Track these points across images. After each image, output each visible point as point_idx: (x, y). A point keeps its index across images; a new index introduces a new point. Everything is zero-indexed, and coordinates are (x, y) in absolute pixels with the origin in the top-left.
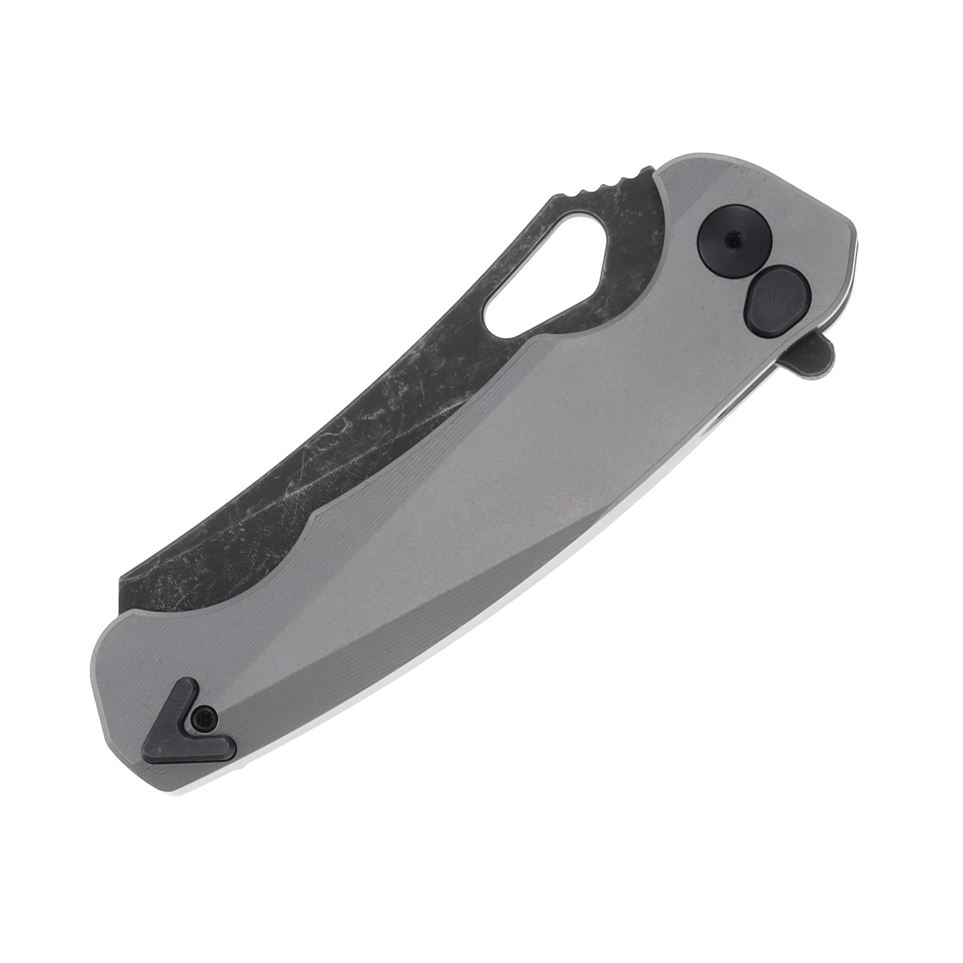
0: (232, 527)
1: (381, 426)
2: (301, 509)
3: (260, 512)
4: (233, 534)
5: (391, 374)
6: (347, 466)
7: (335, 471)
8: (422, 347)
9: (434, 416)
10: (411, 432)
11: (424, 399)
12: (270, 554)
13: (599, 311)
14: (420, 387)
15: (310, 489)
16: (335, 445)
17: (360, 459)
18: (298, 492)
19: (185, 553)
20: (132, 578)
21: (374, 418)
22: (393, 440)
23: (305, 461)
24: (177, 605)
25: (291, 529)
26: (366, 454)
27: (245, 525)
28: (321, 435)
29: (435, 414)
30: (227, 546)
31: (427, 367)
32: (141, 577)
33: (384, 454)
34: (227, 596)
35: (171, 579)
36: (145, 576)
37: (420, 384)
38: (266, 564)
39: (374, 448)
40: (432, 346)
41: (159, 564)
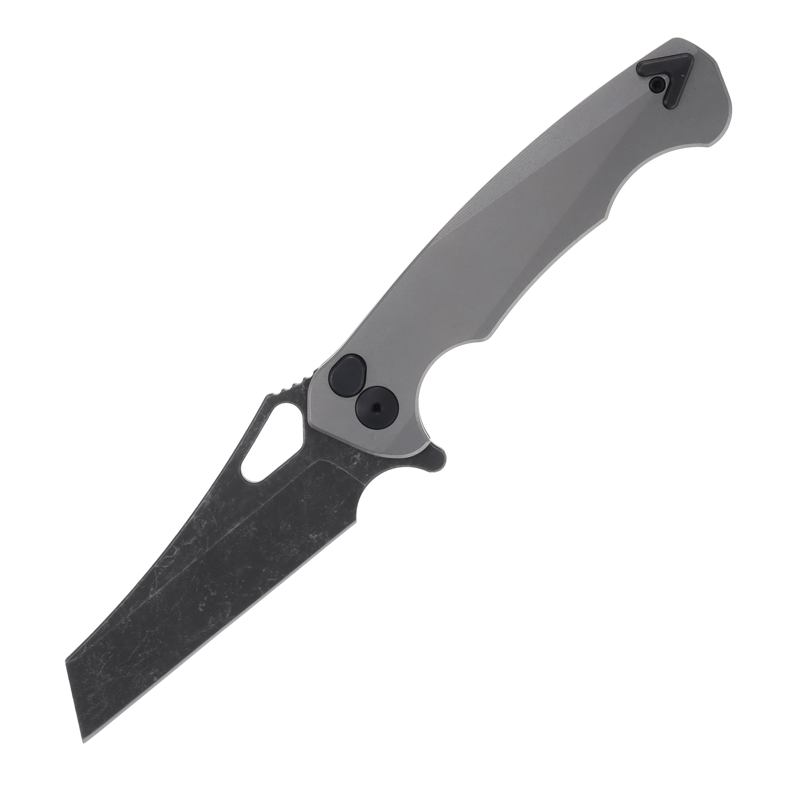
0: (123, 620)
1: (196, 546)
2: (161, 602)
3: (137, 608)
4: (125, 624)
5: (195, 516)
6: (182, 573)
7: (175, 577)
8: (210, 497)
9: (225, 536)
10: (214, 546)
11: (217, 527)
12: (148, 630)
13: (307, 457)
14: (214, 520)
15: (163, 590)
16: (172, 562)
17: (188, 568)
18: (157, 593)
19: (100, 640)
20: (73, 660)
21: (191, 543)
22: (205, 553)
23: (157, 575)
24: (101, 670)
25: (157, 614)
26: (191, 564)
27: (131, 617)
28: (163, 559)
29: (225, 534)
30: (123, 631)
31: (215, 508)
32: (77, 658)
33: (201, 562)
34: (129, 659)
35: (95, 656)
36: (80, 657)
37: (213, 519)
38: (147, 636)
39: (195, 560)
40: (215, 496)
41: (86, 649)
